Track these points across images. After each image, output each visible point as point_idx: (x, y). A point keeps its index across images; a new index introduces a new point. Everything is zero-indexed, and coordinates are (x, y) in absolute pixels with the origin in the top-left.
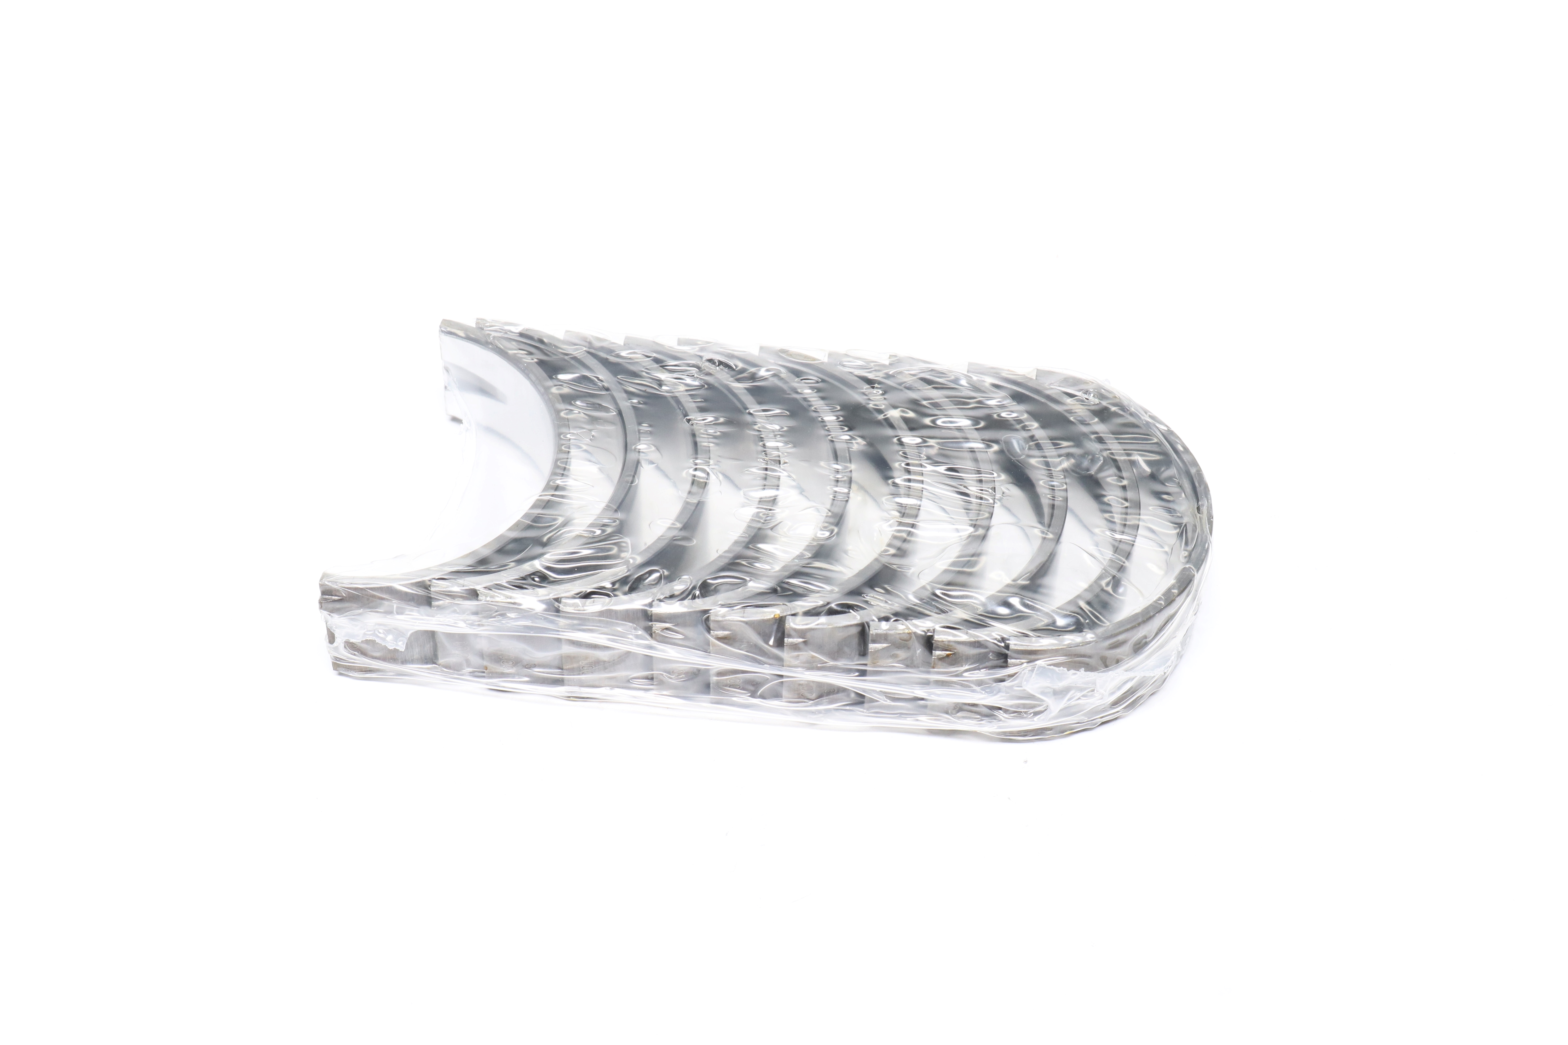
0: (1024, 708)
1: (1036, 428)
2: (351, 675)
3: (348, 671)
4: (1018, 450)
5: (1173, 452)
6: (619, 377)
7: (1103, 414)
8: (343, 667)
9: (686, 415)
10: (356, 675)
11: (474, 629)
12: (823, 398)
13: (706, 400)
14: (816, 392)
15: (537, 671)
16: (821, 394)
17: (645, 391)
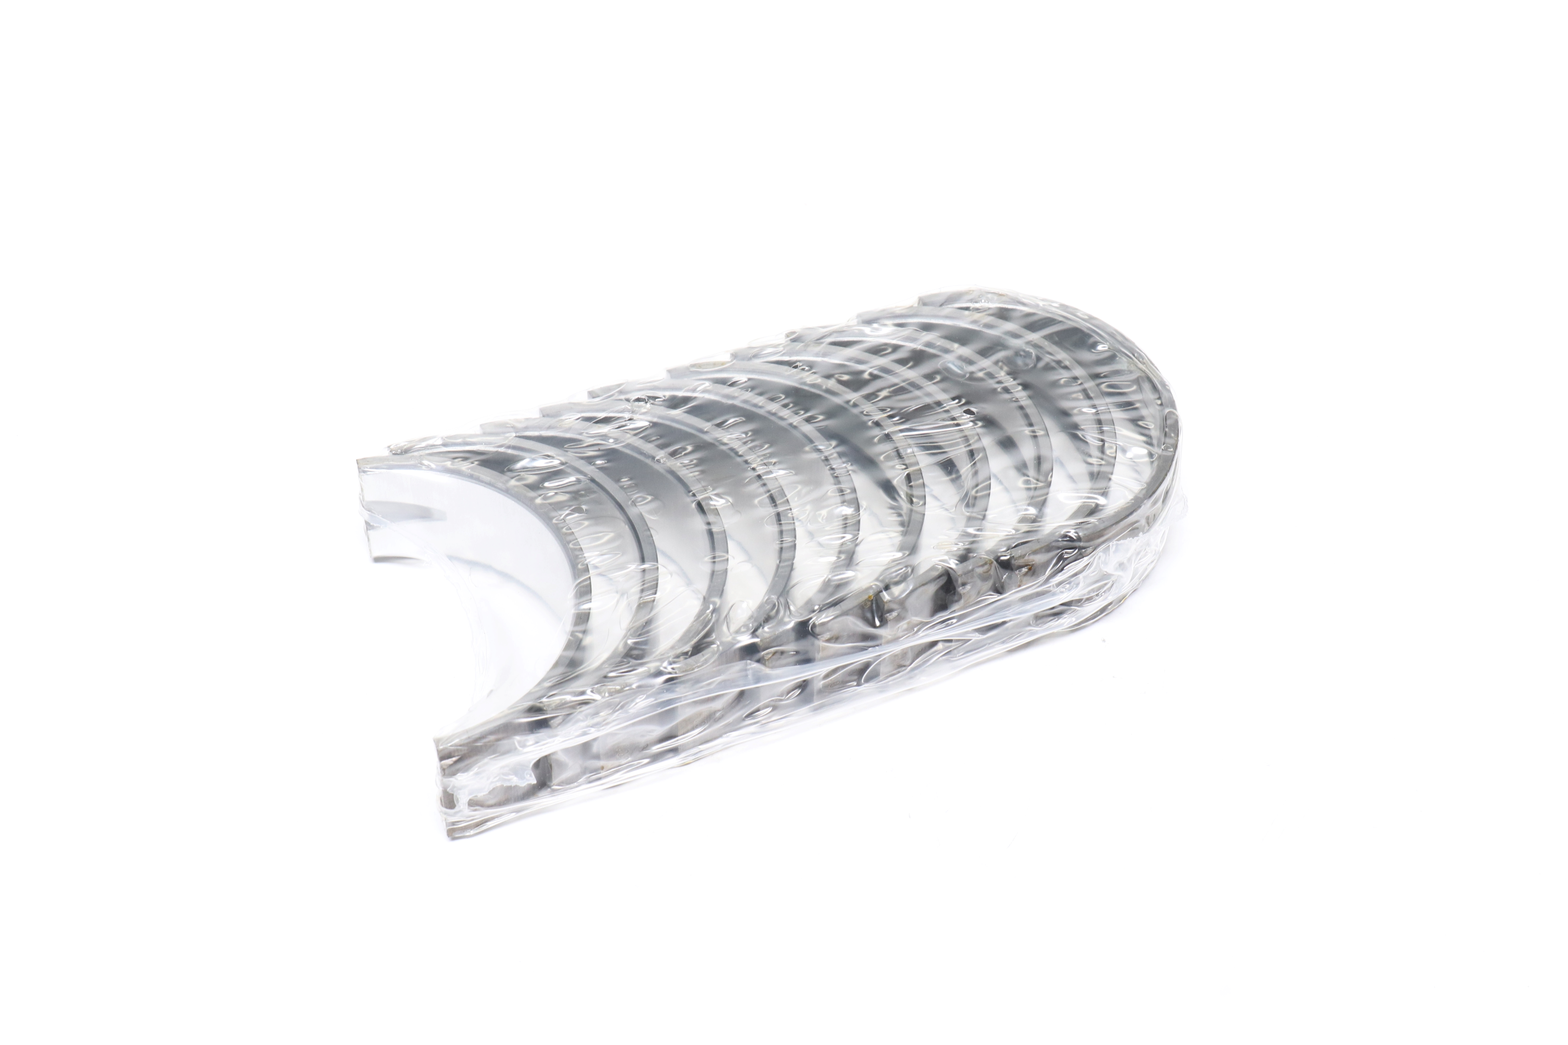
0: (1094, 592)
1: (957, 348)
2: (468, 834)
3: (464, 832)
4: (959, 371)
5: (1084, 322)
6: (566, 446)
7: (1003, 314)
8: (459, 830)
9: (653, 458)
10: (472, 832)
11: (603, 729)
12: (761, 394)
13: (661, 437)
14: (750, 392)
15: (656, 749)
16: (757, 391)
17: (599, 450)
